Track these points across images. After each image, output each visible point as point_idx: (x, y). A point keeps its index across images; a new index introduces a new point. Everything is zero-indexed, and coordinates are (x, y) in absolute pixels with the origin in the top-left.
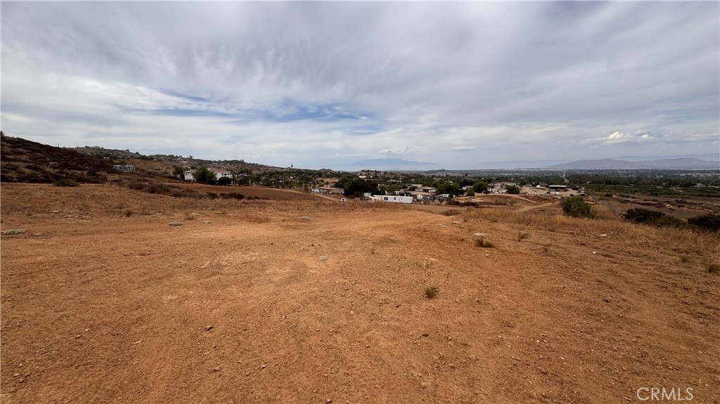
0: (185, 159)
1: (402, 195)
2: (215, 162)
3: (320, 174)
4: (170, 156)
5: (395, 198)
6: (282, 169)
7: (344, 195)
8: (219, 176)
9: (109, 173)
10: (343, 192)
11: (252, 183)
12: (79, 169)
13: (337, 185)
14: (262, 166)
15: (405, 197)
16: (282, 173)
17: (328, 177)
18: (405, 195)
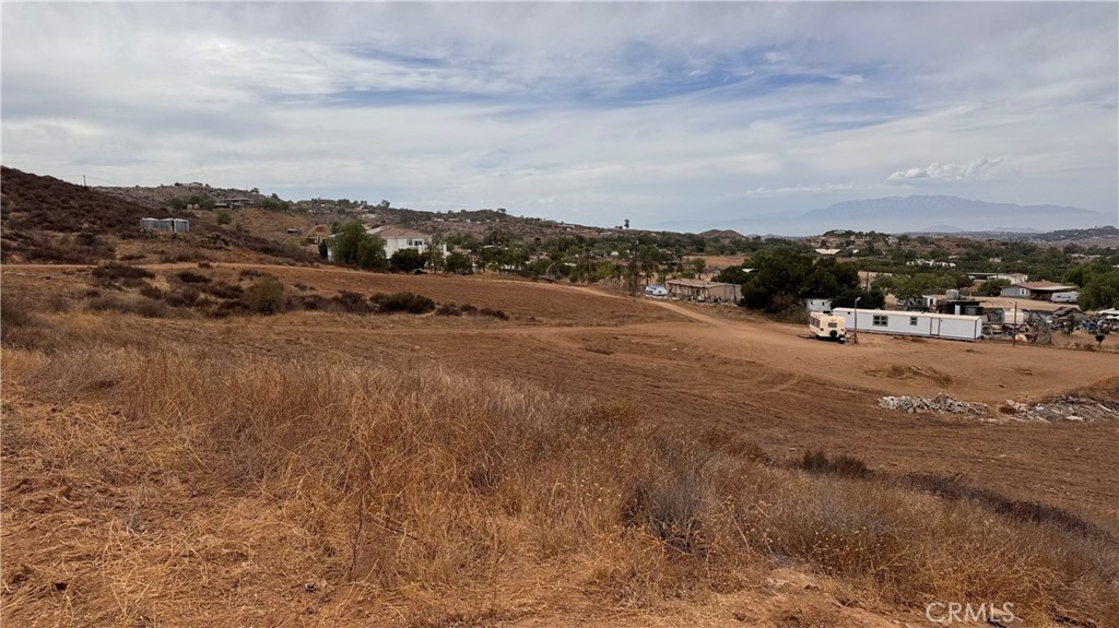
0: (372, 210)
1: (948, 308)
2: (439, 215)
3: (698, 243)
4: (340, 202)
5: (914, 321)
6: (600, 231)
7: (741, 304)
9: (124, 238)
10: (740, 297)
11: (481, 266)
13: (730, 276)
14: (549, 224)
15: (957, 316)
16: (592, 243)
17: (722, 251)
18: (957, 308)
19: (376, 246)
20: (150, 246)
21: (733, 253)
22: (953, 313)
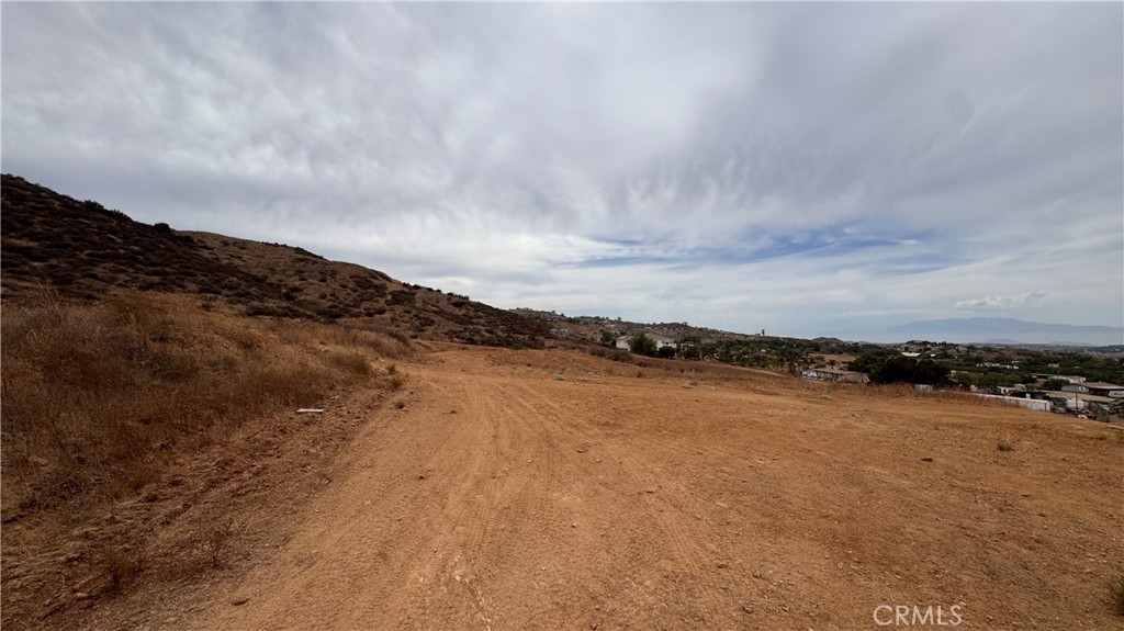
0: (612, 322)
2: (649, 325)
3: (815, 346)
6: (746, 336)
8: (660, 345)
10: (866, 379)
11: (704, 356)
12: (521, 334)
13: (852, 367)
14: (714, 332)
16: (746, 344)
17: (832, 351)
18: (1028, 395)
19: (652, 344)
20: (558, 342)
21: (841, 353)
22: (1025, 397)
